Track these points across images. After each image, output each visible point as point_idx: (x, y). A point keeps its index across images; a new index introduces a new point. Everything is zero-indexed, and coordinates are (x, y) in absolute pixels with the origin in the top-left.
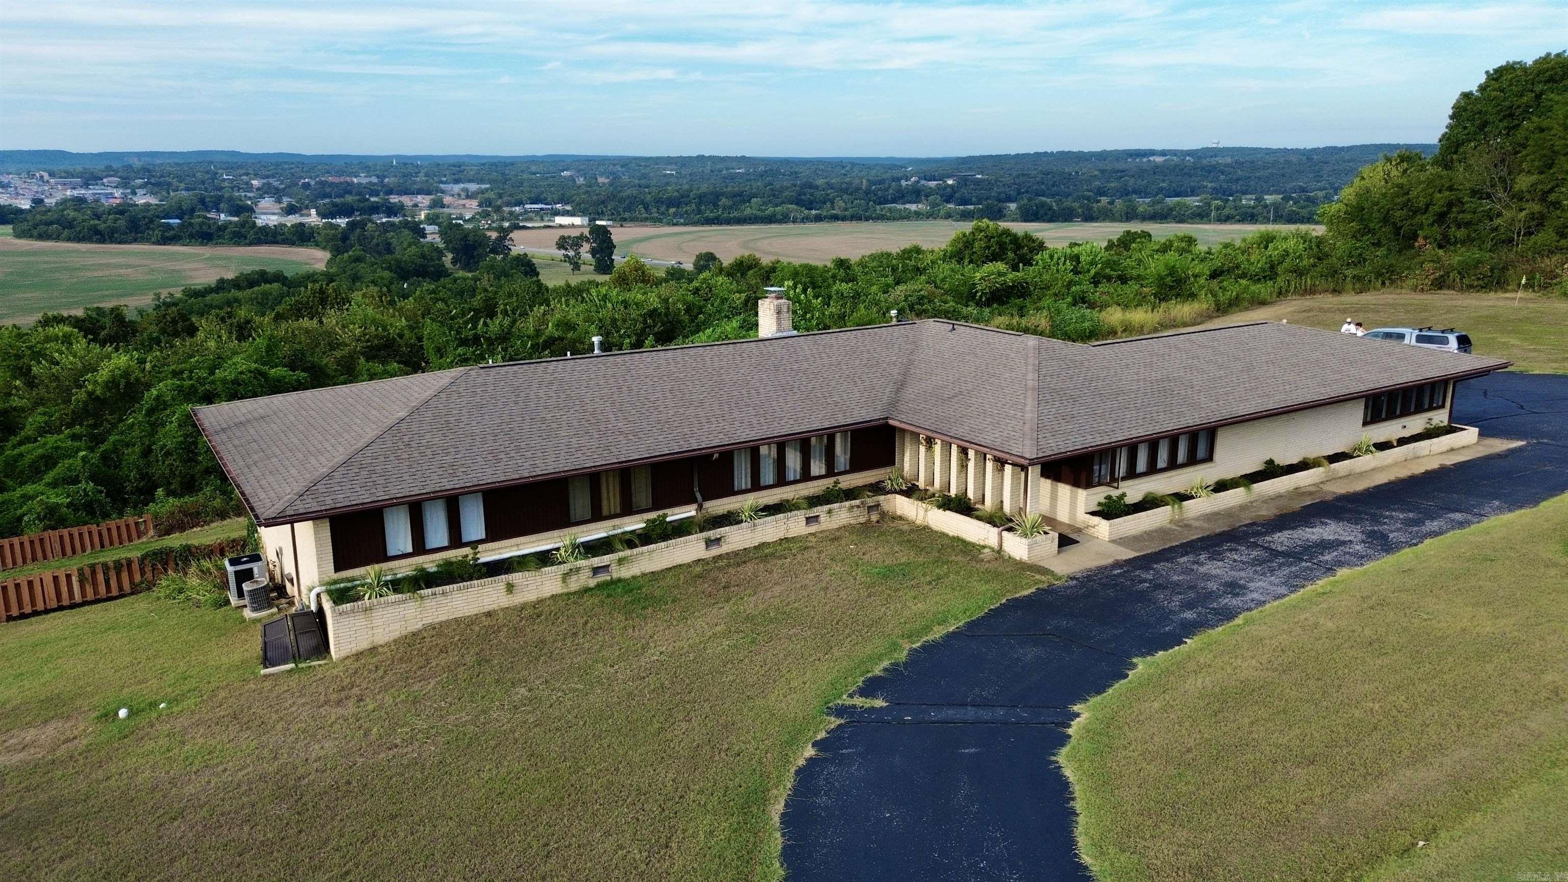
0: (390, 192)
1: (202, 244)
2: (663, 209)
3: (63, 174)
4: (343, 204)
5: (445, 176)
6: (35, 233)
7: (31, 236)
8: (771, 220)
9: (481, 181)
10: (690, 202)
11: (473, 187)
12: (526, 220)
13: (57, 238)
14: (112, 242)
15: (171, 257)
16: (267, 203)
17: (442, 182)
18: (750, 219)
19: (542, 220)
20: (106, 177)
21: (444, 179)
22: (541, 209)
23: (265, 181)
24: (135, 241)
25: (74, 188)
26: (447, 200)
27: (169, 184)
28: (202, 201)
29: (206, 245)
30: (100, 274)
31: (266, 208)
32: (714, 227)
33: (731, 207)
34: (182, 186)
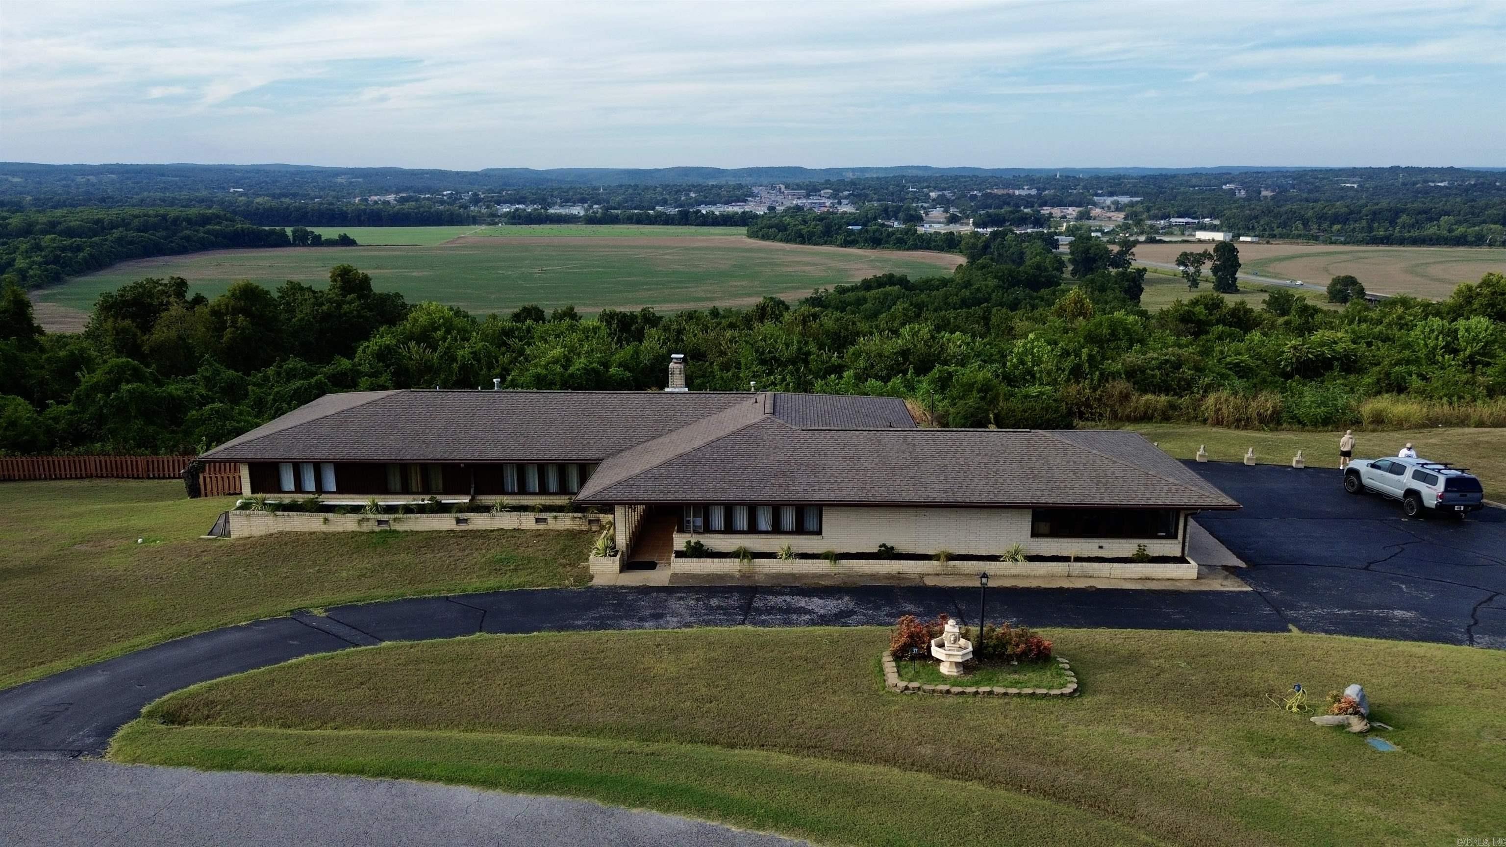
0: (1045, 204)
1: (873, 248)
2: (1325, 225)
3: (795, 187)
4: (997, 215)
5: (1102, 189)
6: (760, 234)
7: (757, 237)
8: (1460, 241)
9: (1135, 194)
10: (1361, 219)
11: (1124, 200)
12: (1166, 234)
13: (774, 239)
14: (809, 244)
15: (846, 258)
16: (937, 213)
17: (1097, 195)
18: (1431, 240)
19: (1183, 234)
20: (824, 189)
21: (1100, 192)
22: (1187, 223)
23: (940, 193)
24: (825, 243)
25: (799, 198)
26: (1095, 212)
27: (866, 196)
28: (886, 210)
29: (875, 248)
30: (791, 269)
31: (935, 217)
32: (1382, 248)
33: (1413, 226)
34: (876, 197)
